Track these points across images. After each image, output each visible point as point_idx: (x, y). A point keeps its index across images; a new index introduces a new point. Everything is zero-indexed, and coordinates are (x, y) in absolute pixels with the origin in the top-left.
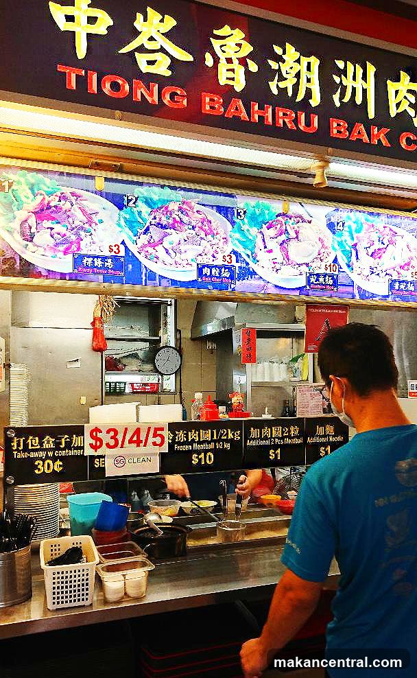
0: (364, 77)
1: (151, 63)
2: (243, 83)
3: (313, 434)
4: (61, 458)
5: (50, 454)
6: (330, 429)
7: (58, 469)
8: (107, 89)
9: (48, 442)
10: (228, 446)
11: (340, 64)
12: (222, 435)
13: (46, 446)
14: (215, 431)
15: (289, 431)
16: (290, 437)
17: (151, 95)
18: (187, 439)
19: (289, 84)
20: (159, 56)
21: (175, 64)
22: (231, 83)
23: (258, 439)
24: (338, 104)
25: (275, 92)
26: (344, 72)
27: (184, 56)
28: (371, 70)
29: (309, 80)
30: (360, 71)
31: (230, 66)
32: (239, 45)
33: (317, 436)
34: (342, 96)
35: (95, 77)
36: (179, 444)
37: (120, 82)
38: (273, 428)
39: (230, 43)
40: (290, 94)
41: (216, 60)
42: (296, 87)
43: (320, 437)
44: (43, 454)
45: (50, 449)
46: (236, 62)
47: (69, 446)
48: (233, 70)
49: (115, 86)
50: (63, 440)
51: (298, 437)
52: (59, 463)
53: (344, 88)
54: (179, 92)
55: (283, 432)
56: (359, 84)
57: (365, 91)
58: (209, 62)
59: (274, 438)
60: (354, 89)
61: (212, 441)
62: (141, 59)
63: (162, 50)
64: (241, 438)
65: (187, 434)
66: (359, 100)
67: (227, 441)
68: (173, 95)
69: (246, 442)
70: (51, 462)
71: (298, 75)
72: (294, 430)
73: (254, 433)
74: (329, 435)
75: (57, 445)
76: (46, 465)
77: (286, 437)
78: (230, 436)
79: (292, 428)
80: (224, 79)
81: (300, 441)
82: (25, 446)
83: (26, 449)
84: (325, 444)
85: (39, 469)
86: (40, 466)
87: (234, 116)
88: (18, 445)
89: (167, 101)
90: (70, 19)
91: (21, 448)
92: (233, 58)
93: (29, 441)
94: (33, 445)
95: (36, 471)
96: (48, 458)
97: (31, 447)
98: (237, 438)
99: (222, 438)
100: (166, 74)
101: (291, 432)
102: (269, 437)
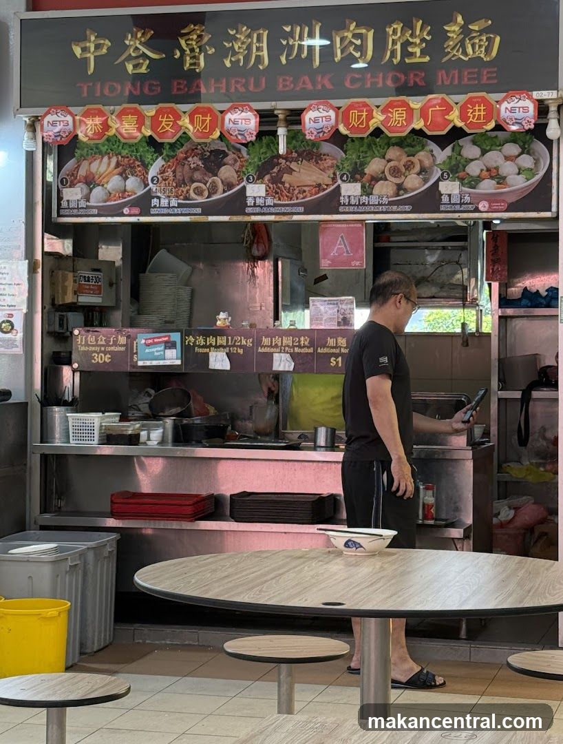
0: (311, 34)
1: (136, 66)
2: (203, 65)
3: (323, 345)
4: (110, 352)
5: (103, 349)
6: (343, 341)
7: (108, 361)
8: (106, 92)
9: (101, 340)
10: (241, 351)
11: (287, 28)
12: (236, 341)
13: (99, 343)
14: (230, 338)
15: (299, 341)
16: (300, 346)
17: (136, 90)
18: (206, 343)
19: (240, 57)
20: (140, 60)
21: (152, 62)
22: (193, 67)
23: (269, 346)
24: (285, 62)
25: (229, 66)
26: (290, 34)
27: (159, 56)
28: (317, 26)
29: (259, 49)
30: (306, 29)
31: (193, 54)
32: (200, 36)
33: (328, 347)
34: (289, 54)
35: (99, 86)
36: (200, 347)
37: (115, 85)
38: (284, 337)
39: (193, 36)
40: (241, 64)
41: (182, 51)
42: (247, 58)
43: (333, 348)
44: (97, 349)
45: (103, 346)
46: (197, 50)
47: (115, 344)
48: (195, 57)
49: (112, 89)
50: (112, 339)
51: (308, 347)
52: (108, 356)
53: (291, 48)
54: (155, 83)
55: (293, 342)
56: (306, 41)
58: (178, 54)
59: (285, 347)
60: (300, 47)
61: (227, 346)
62: (130, 67)
63: (144, 56)
64: (253, 345)
65: (206, 339)
66: (305, 55)
67: (241, 347)
68: (151, 86)
69: (257, 349)
70: (103, 355)
72: (305, 341)
73: (266, 341)
74: (341, 347)
75: (107, 341)
76: (100, 357)
77: (297, 346)
78: (244, 342)
79: (302, 339)
80: (188, 65)
81: (311, 350)
82: (86, 341)
83: (87, 345)
84: (336, 356)
85: (95, 360)
86: (95, 358)
87: (195, 92)
88: (81, 341)
89: (146, 91)
90: (84, 50)
91: (83, 343)
92: (195, 47)
93: (89, 338)
94: (91, 342)
95: (93, 361)
96: (101, 352)
97: (89, 343)
98: (249, 344)
99: (236, 344)
100: (146, 72)
101: (302, 343)
102: (280, 344)
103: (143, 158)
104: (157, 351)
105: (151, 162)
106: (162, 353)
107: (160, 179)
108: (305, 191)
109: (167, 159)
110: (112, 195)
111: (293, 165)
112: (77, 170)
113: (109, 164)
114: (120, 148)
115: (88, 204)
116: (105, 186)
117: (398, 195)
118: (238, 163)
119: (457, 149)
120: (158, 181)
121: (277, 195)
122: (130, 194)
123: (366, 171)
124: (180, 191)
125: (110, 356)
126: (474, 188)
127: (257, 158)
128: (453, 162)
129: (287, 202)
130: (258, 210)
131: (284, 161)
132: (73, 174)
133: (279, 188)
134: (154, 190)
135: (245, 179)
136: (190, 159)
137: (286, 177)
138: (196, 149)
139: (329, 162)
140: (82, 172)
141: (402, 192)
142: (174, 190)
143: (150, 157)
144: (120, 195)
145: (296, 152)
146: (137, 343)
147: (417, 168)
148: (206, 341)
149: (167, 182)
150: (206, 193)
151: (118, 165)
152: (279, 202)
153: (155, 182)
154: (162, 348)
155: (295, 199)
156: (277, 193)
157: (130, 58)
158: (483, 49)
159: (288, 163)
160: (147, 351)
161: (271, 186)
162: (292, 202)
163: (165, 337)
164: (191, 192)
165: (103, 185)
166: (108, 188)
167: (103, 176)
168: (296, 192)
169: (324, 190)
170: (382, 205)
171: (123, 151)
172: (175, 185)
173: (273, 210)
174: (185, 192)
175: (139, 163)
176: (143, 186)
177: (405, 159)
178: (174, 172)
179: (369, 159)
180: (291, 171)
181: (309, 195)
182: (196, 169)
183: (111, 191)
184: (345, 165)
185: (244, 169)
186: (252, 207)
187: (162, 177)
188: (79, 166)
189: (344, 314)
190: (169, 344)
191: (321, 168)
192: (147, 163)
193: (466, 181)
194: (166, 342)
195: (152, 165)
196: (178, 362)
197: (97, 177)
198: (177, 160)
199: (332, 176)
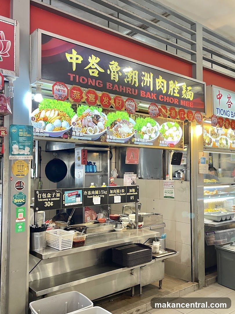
0: (150, 78)
1: (93, 72)
2: (118, 79)
3: (128, 192)
4: (53, 201)
5: (49, 199)
6: (134, 190)
7: (52, 205)
8: (81, 81)
9: (49, 195)
10: (103, 196)
11: (143, 73)
13: (48, 197)
14: (99, 191)
15: (121, 191)
17: (93, 83)
19: (130, 80)
20: (95, 70)
21: (99, 73)
22: (114, 79)
23: (112, 194)
24: (143, 86)
25: (126, 82)
26: (144, 76)
27: (102, 71)
28: (152, 75)
29: (135, 78)
30: (149, 75)
32: (117, 67)
34: (144, 83)
35: (78, 77)
37: (85, 78)
38: (117, 190)
39: (114, 66)
40: (130, 83)
41: (111, 72)
42: (132, 80)
43: (131, 193)
44: (47, 200)
45: (49, 198)
46: (116, 72)
47: (55, 196)
48: (115, 75)
49: (83, 80)
50: (53, 195)
51: (124, 193)
52: (52, 203)
53: (144, 81)
55: (120, 191)
56: (148, 80)
57: (150, 82)
58: (109, 72)
60: (147, 81)
61: (99, 194)
62: (90, 71)
63: (96, 68)
65: (91, 192)
66: (148, 85)
67: (103, 194)
68: (99, 83)
69: (109, 195)
70: (50, 202)
71: (132, 77)
72: (123, 191)
73: (111, 191)
74: (133, 192)
75: (51, 196)
76: (48, 204)
77: (121, 193)
78: (104, 193)
79: (122, 190)
80: (113, 78)
81: (125, 194)
82: (42, 196)
83: (42, 198)
84: (132, 195)
85: (46, 205)
86: (46, 204)
87: (115, 90)
88: (40, 196)
89: (97, 85)
90: (71, 58)
91: (40, 198)
92: (115, 71)
93: (43, 195)
94: (44, 197)
95: (45, 206)
96: (49, 201)
97: (43, 197)
98: (106, 193)
99: (102, 193)
100: (97, 76)
101: (122, 191)
102: (116, 193)
103: (69, 113)
104: (73, 199)
105: (72, 116)
106: (75, 199)
107: (76, 124)
108: (125, 135)
109: (79, 115)
110: (56, 128)
111: (121, 125)
112: (39, 114)
113: (54, 114)
114: (59, 107)
115: (44, 131)
116: (53, 123)
117: (150, 140)
118: (104, 121)
119: (163, 126)
120: (75, 124)
121: (116, 136)
122: (63, 128)
123: (142, 130)
124: (84, 130)
125: (53, 203)
126: (167, 139)
127: (110, 120)
128: (163, 130)
129: (119, 139)
130: (111, 141)
131: (119, 123)
132: (38, 116)
133: (117, 133)
134: (74, 128)
135: (106, 128)
136: (87, 117)
137: (119, 129)
138: (90, 113)
139: (131, 126)
140: (42, 116)
141: (150, 139)
142: (81, 129)
143: (72, 113)
144: (59, 128)
145: (122, 120)
146: (64, 196)
147: (154, 131)
148: (91, 193)
149: (79, 125)
150: (93, 132)
151: (58, 115)
152: (117, 138)
153: (74, 125)
154: (75, 197)
155: (122, 137)
156: (116, 135)
157: (90, 68)
158: (190, 96)
159: (120, 124)
160: (69, 199)
161: (115, 132)
162: (121, 139)
163: (76, 192)
164: (88, 131)
165: (52, 123)
166: (54, 125)
167: (52, 119)
168: (122, 135)
169: (130, 135)
170: (145, 142)
171: (60, 108)
172: (82, 127)
173: (115, 141)
174: (86, 131)
175: (68, 115)
176: (69, 125)
177: (151, 127)
178: (81, 121)
179: (142, 126)
180: (120, 127)
181: (126, 137)
182: (89, 121)
183: (55, 127)
184: (136, 127)
185: (106, 124)
186: (108, 139)
187: (77, 123)
188: (40, 112)
189: (133, 180)
190: (78, 195)
191: (129, 127)
192: (71, 116)
193: (165, 137)
194: (76, 194)
195: (73, 117)
196: (81, 203)
197: (49, 119)
198: (82, 116)
199: (132, 130)
